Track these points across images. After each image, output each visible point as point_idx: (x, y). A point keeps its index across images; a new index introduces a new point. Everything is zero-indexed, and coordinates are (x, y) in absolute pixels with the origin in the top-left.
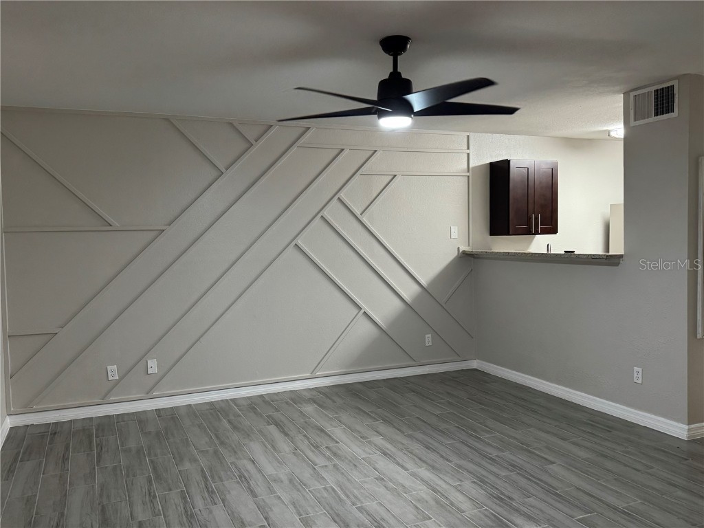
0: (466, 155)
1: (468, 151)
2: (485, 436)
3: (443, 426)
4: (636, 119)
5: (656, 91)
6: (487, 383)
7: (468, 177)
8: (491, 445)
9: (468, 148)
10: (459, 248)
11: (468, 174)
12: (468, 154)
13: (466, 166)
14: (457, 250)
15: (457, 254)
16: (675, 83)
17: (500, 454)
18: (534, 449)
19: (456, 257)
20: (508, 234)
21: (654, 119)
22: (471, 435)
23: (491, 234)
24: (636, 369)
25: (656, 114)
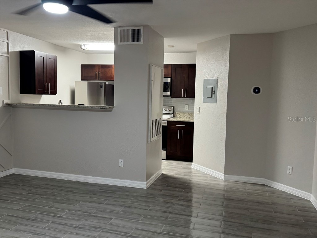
0: (6, 43)
1: (7, 41)
2: (63, 214)
3: (31, 216)
4: (121, 41)
5: (132, 30)
6: (30, 181)
7: (8, 57)
8: (72, 219)
9: (8, 40)
10: (3, 101)
11: (8, 55)
12: (8, 43)
13: (6, 50)
14: (2, 102)
15: (2, 105)
16: (142, 28)
17: (81, 223)
18: (94, 213)
19: (2, 106)
20: (35, 94)
21: (130, 43)
22: (54, 216)
23: (21, 93)
24: (120, 160)
25: (132, 41)
